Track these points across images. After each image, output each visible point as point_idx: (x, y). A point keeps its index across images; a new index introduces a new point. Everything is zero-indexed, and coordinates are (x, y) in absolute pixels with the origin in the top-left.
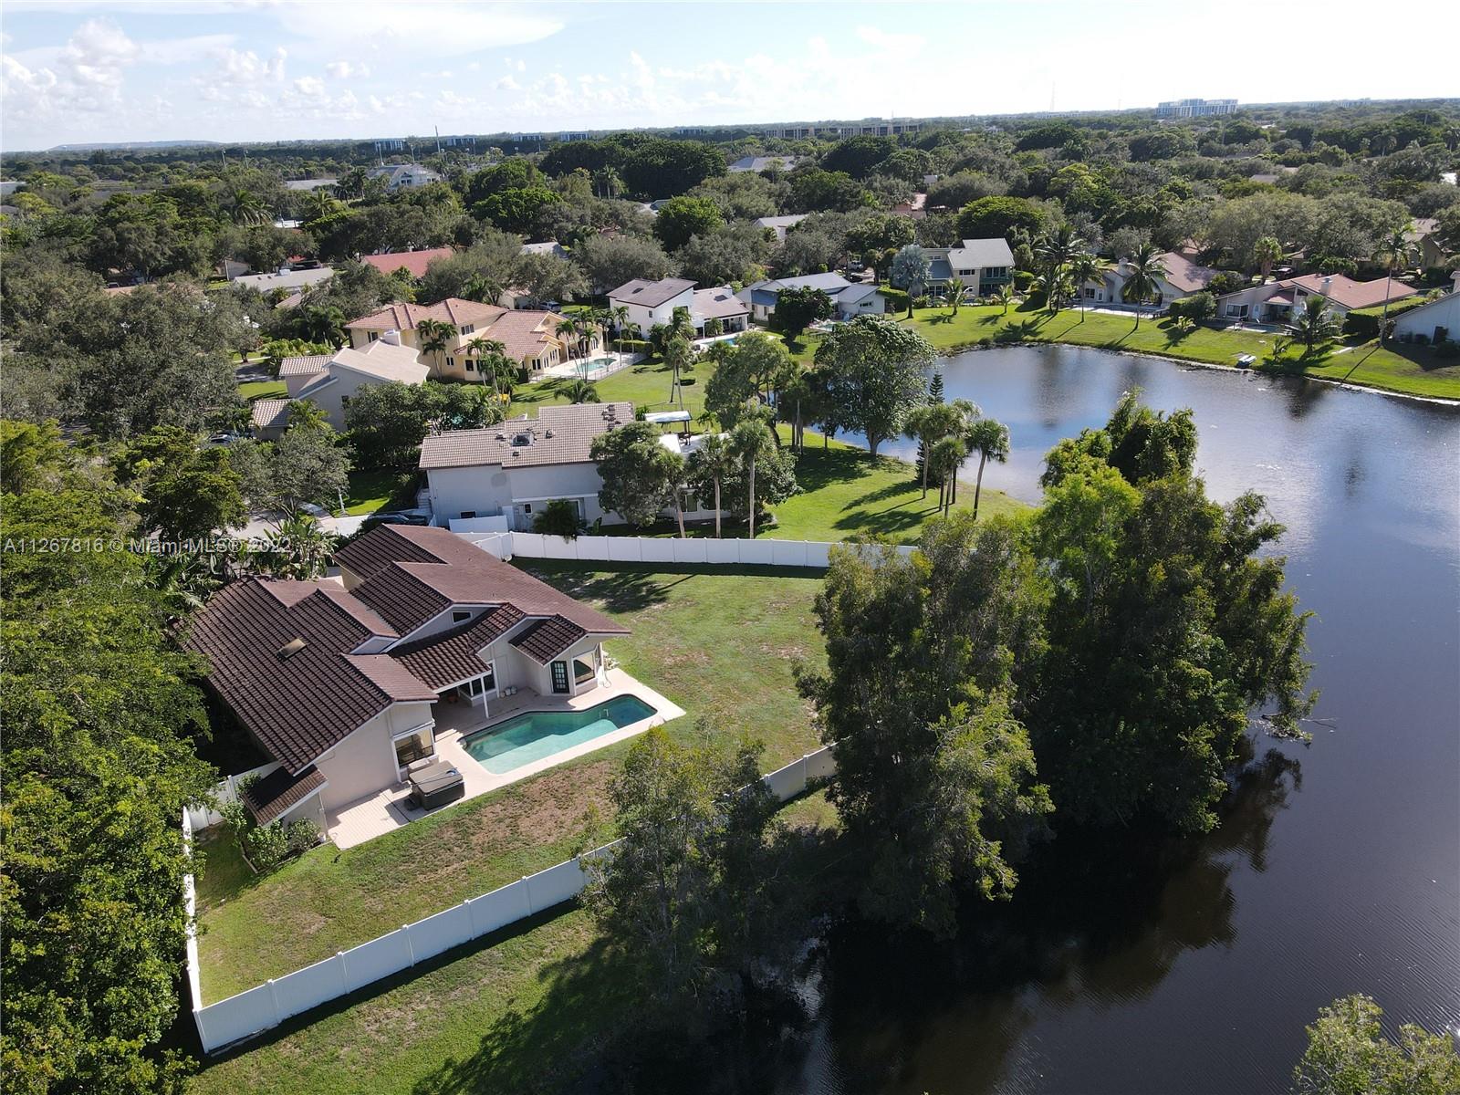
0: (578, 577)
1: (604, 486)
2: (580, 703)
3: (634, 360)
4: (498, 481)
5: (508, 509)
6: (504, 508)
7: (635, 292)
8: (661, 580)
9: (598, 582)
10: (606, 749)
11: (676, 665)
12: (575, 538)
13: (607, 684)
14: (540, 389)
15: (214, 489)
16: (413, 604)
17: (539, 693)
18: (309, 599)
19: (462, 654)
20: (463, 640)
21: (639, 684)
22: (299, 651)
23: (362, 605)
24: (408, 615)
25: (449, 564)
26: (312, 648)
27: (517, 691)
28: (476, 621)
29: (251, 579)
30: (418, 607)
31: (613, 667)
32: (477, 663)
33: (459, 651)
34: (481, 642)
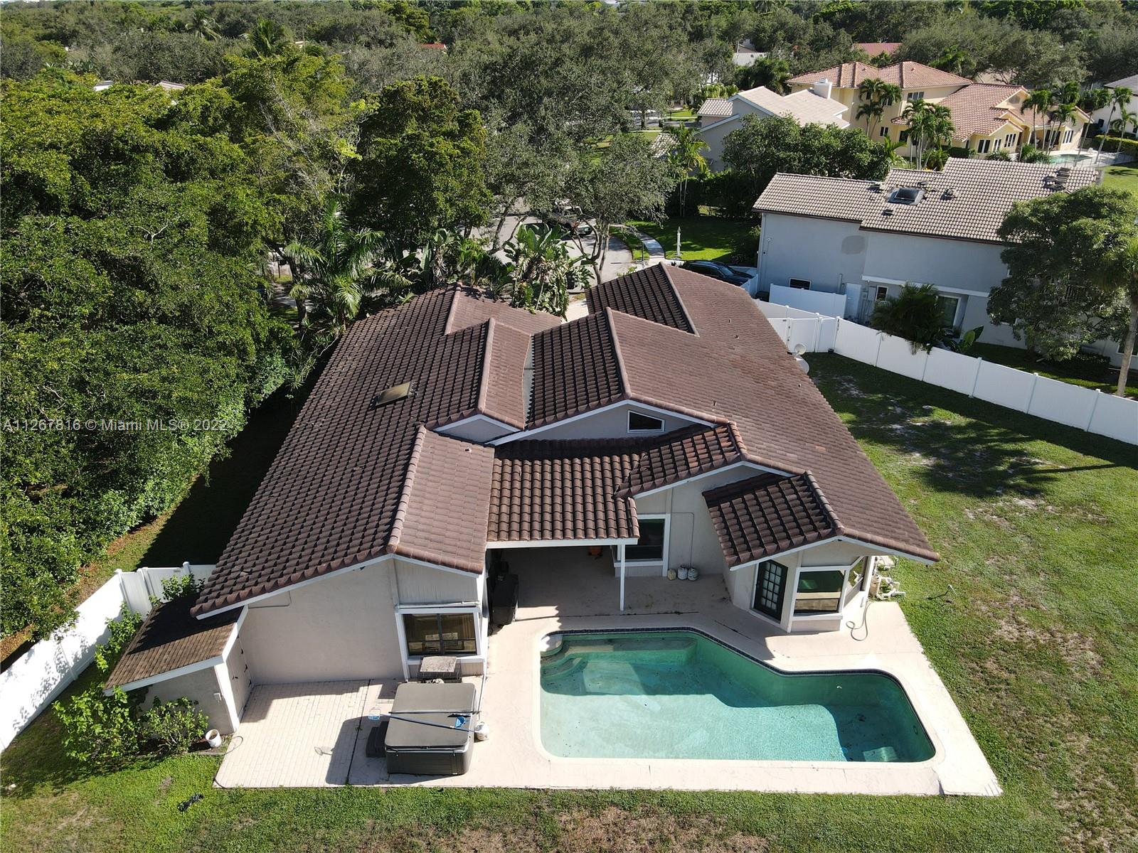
0: (909, 409)
1: (1005, 282)
2: (787, 653)
3: (1115, 160)
4: (853, 246)
5: (854, 288)
6: (849, 286)
9: (937, 426)
11: (1019, 645)
12: (929, 349)
13: (859, 633)
15: (430, 156)
16: (579, 378)
17: (726, 598)
18: (472, 329)
19: (609, 490)
20: (627, 465)
21: (923, 659)
22: (394, 402)
23: (528, 359)
24: (560, 395)
25: (697, 335)
26: (408, 403)
27: (699, 577)
28: (668, 439)
29: (455, 289)
30: (581, 387)
31: (886, 599)
32: (622, 515)
33: (609, 482)
34: (648, 478)
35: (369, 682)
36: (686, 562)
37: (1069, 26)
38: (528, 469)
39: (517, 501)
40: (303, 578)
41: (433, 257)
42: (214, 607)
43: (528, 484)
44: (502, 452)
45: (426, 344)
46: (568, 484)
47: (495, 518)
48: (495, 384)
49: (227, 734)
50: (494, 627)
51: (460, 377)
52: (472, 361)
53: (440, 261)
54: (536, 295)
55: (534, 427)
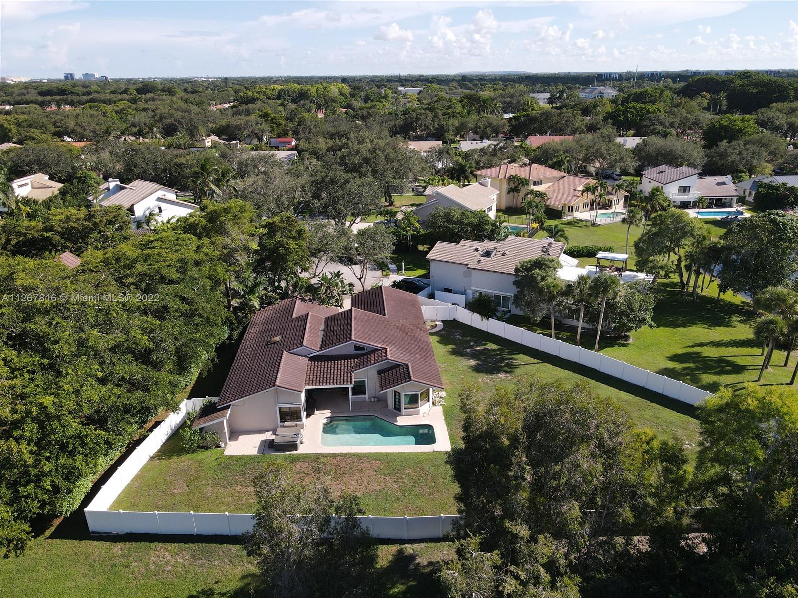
0: (477, 343)
2: (401, 421)
4: (467, 275)
5: (469, 292)
6: (467, 291)
7: (659, 173)
8: (521, 358)
10: (387, 455)
12: (488, 319)
14: (565, 224)
15: (287, 249)
16: (338, 334)
17: (386, 406)
18: (302, 316)
19: (346, 370)
20: (352, 363)
21: (444, 421)
22: (275, 343)
23: (322, 327)
24: (331, 340)
25: (387, 317)
26: (279, 343)
27: (378, 400)
28: (366, 354)
29: (296, 299)
30: (338, 337)
31: (439, 405)
32: (349, 378)
33: (346, 368)
34: (358, 366)
35: (268, 431)
36: (374, 395)
37: (653, 124)
38: (319, 364)
39: (315, 374)
40: (250, 394)
41: (288, 285)
42: (223, 404)
43: (319, 369)
44: (311, 359)
45: (285, 322)
46: (332, 369)
47: (308, 379)
48: (309, 336)
49: (226, 444)
50: (308, 416)
51: (297, 334)
52: (302, 328)
53: (291, 287)
54: (329, 300)
55: (322, 350)
